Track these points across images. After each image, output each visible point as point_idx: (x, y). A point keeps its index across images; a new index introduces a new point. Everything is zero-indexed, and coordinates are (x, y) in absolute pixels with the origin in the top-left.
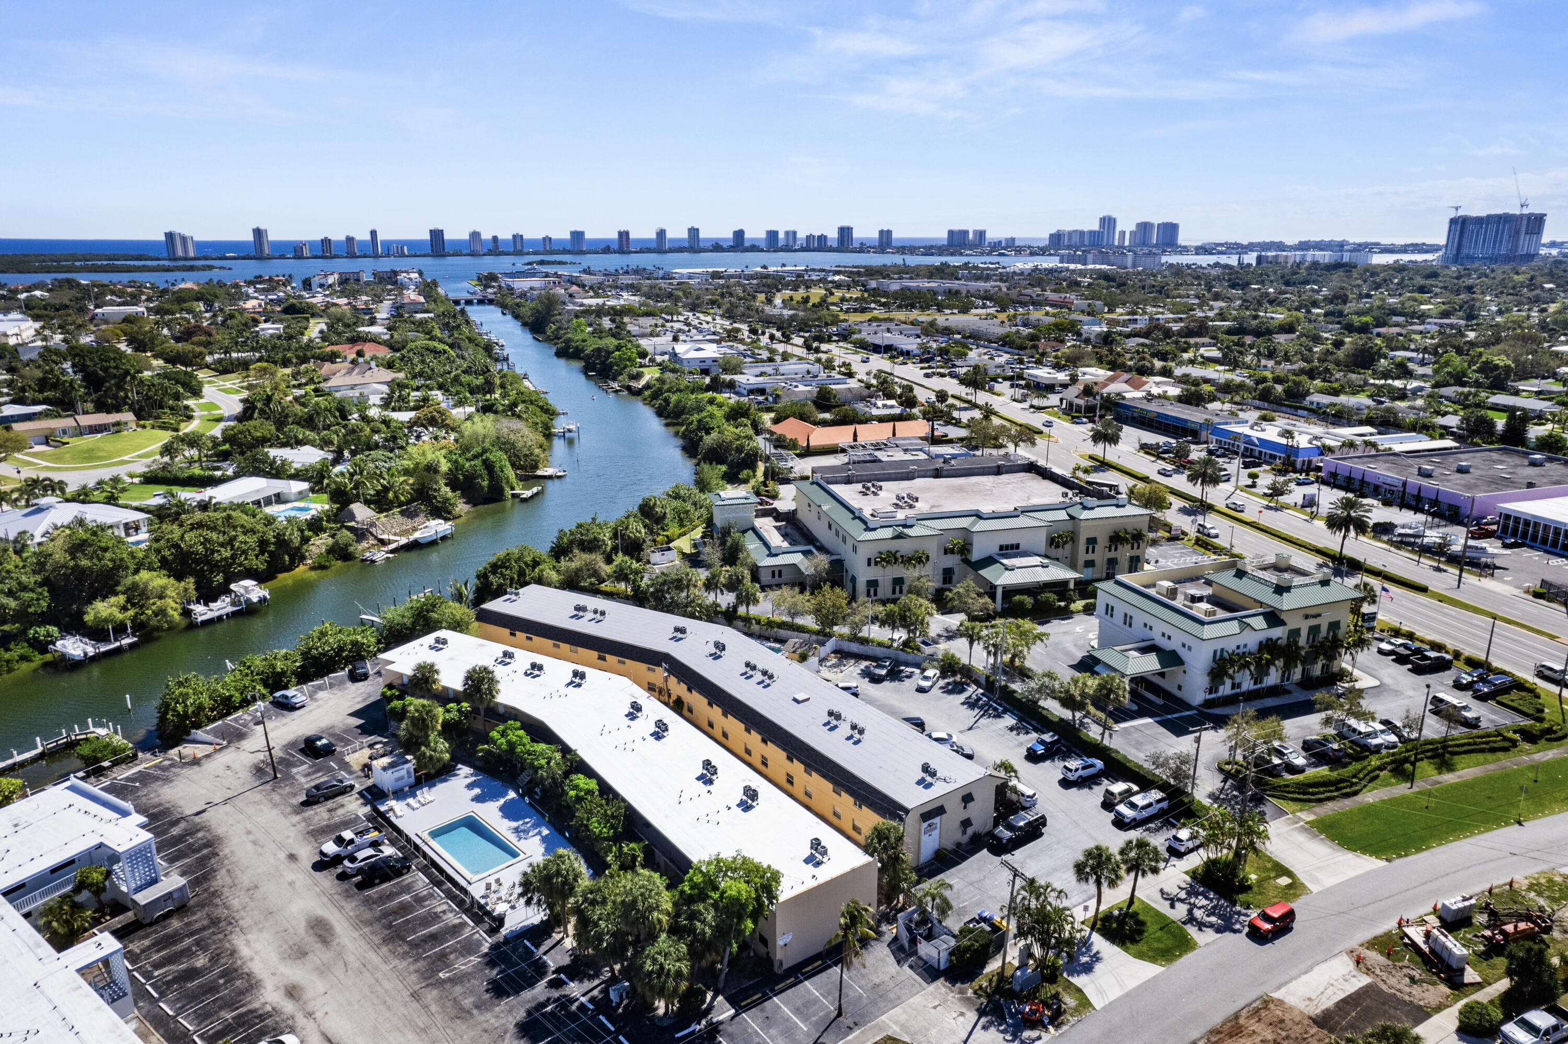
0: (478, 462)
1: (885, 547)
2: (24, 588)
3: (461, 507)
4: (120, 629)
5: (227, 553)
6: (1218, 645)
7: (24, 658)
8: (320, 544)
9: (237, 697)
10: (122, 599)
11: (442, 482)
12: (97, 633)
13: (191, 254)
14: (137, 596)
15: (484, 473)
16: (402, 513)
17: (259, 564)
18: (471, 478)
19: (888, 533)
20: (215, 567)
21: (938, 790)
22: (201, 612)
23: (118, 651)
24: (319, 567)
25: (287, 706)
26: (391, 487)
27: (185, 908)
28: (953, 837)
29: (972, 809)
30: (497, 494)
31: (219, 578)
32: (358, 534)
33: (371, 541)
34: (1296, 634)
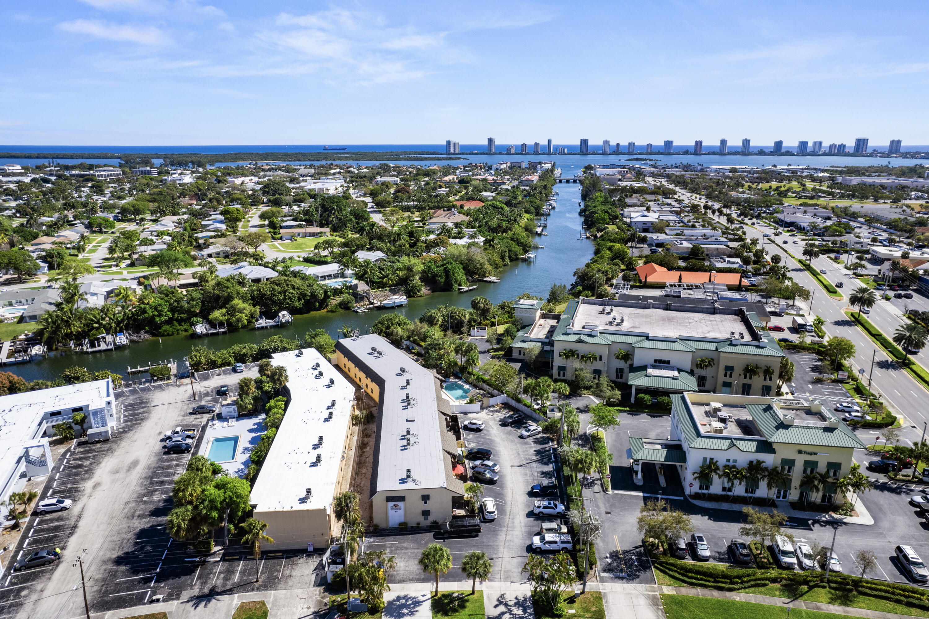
0: (442, 268)
1: (569, 347)
2: (193, 299)
3: (424, 291)
4: (221, 324)
5: (281, 297)
6: (709, 455)
7: (186, 330)
8: (336, 301)
9: (219, 362)
10: (224, 311)
11: (417, 278)
12: (212, 324)
13: (457, 151)
14: (232, 311)
15: (443, 275)
16: (390, 291)
17: (298, 304)
18: (435, 276)
19: (574, 338)
20: (274, 303)
21: (409, 486)
22: (262, 322)
23: (217, 334)
24: (332, 311)
25: (235, 371)
26: (387, 276)
27: (106, 441)
28: (416, 518)
29: (431, 505)
30: (447, 287)
31: (275, 308)
32: (359, 298)
33: (366, 302)
34: (789, 463)
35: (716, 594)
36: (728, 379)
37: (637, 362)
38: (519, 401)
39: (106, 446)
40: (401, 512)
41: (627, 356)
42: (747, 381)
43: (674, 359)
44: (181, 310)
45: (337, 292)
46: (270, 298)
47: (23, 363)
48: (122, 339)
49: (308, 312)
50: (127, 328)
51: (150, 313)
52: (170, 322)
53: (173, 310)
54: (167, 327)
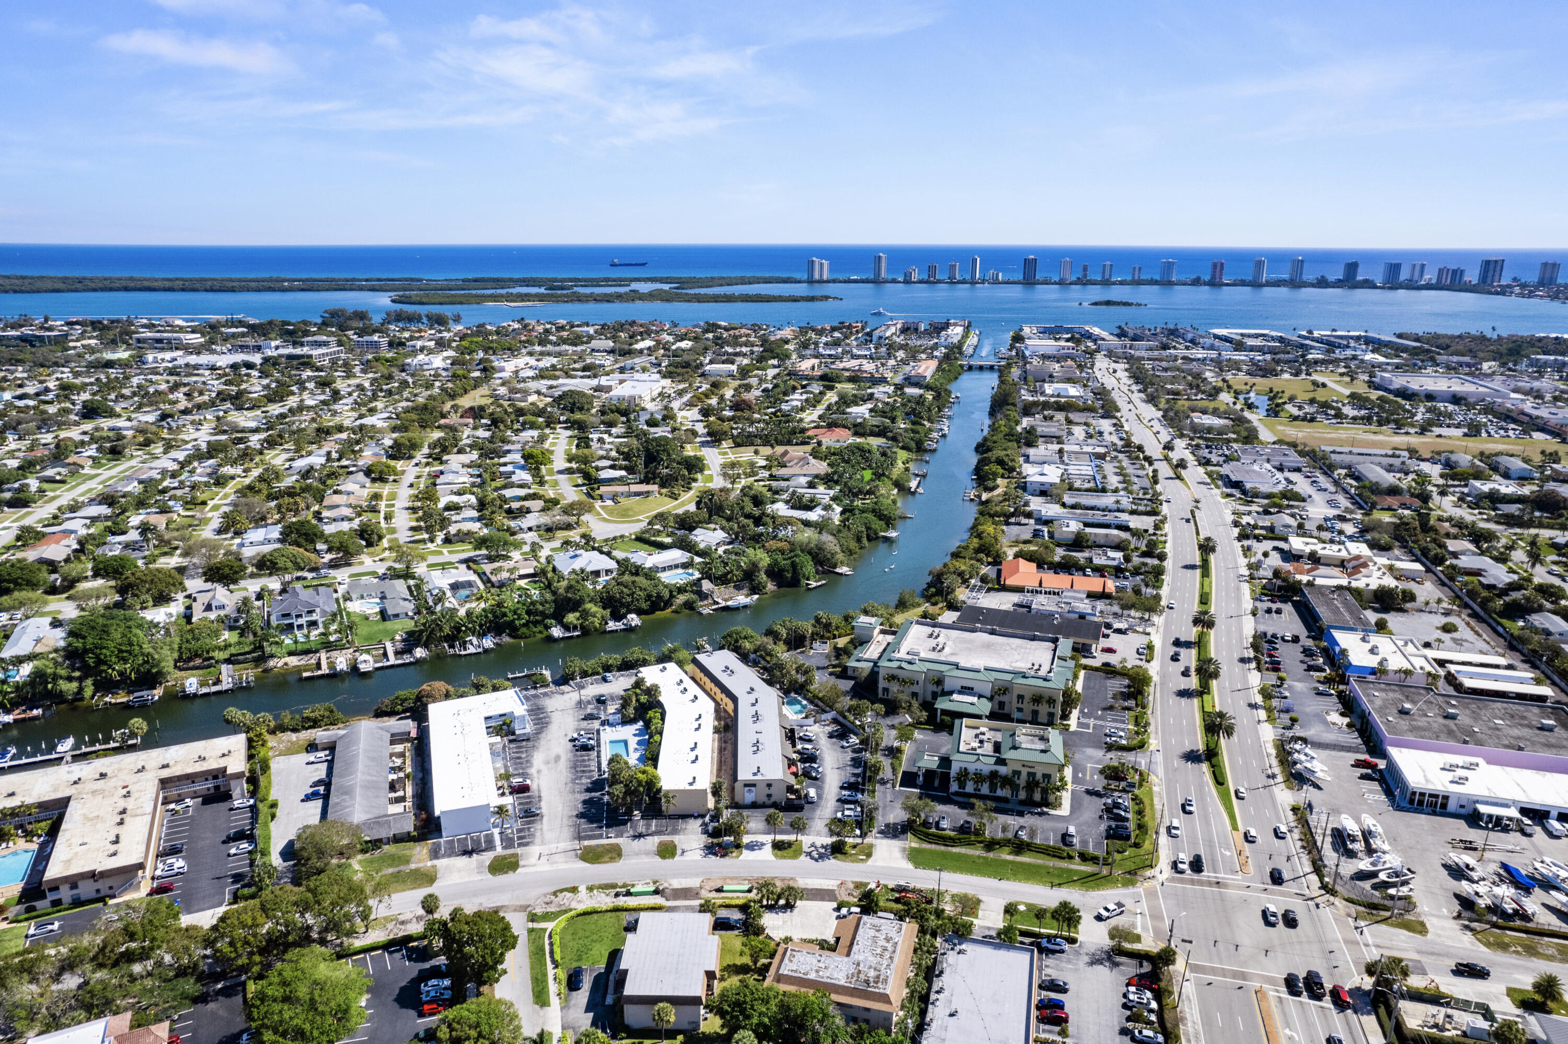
0: (789, 562)
1: (891, 672)
2: (546, 602)
3: (771, 586)
4: (575, 628)
5: (629, 600)
6: (964, 765)
7: (541, 632)
8: (681, 599)
9: (590, 672)
10: (578, 614)
11: (762, 573)
12: (566, 628)
13: (825, 277)
14: (585, 614)
15: (791, 569)
16: (735, 587)
17: (645, 606)
18: (782, 571)
19: (895, 664)
20: (622, 605)
21: (759, 777)
22: (612, 625)
23: (571, 637)
24: (675, 612)
25: (605, 680)
26: (732, 571)
27: (528, 740)
28: (762, 799)
29: (772, 791)
30: (794, 583)
31: (623, 611)
32: (703, 596)
33: (710, 601)
34: (1017, 773)
35: (943, 848)
36: (1020, 705)
37: (947, 687)
38: (845, 717)
39: (530, 744)
40: (753, 794)
41: (939, 682)
42: (1036, 708)
43: (978, 687)
44: (536, 613)
45: (681, 590)
46: (620, 601)
47: (410, 664)
48: (488, 642)
49: (653, 612)
50: (489, 630)
51: (510, 617)
52: (526, 625)
53: (529, 613)
54: (524, 630)
